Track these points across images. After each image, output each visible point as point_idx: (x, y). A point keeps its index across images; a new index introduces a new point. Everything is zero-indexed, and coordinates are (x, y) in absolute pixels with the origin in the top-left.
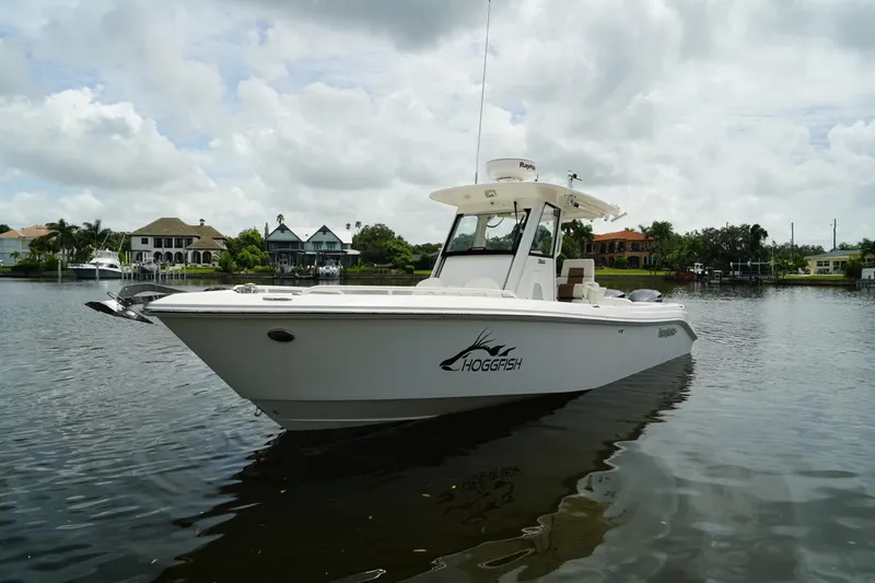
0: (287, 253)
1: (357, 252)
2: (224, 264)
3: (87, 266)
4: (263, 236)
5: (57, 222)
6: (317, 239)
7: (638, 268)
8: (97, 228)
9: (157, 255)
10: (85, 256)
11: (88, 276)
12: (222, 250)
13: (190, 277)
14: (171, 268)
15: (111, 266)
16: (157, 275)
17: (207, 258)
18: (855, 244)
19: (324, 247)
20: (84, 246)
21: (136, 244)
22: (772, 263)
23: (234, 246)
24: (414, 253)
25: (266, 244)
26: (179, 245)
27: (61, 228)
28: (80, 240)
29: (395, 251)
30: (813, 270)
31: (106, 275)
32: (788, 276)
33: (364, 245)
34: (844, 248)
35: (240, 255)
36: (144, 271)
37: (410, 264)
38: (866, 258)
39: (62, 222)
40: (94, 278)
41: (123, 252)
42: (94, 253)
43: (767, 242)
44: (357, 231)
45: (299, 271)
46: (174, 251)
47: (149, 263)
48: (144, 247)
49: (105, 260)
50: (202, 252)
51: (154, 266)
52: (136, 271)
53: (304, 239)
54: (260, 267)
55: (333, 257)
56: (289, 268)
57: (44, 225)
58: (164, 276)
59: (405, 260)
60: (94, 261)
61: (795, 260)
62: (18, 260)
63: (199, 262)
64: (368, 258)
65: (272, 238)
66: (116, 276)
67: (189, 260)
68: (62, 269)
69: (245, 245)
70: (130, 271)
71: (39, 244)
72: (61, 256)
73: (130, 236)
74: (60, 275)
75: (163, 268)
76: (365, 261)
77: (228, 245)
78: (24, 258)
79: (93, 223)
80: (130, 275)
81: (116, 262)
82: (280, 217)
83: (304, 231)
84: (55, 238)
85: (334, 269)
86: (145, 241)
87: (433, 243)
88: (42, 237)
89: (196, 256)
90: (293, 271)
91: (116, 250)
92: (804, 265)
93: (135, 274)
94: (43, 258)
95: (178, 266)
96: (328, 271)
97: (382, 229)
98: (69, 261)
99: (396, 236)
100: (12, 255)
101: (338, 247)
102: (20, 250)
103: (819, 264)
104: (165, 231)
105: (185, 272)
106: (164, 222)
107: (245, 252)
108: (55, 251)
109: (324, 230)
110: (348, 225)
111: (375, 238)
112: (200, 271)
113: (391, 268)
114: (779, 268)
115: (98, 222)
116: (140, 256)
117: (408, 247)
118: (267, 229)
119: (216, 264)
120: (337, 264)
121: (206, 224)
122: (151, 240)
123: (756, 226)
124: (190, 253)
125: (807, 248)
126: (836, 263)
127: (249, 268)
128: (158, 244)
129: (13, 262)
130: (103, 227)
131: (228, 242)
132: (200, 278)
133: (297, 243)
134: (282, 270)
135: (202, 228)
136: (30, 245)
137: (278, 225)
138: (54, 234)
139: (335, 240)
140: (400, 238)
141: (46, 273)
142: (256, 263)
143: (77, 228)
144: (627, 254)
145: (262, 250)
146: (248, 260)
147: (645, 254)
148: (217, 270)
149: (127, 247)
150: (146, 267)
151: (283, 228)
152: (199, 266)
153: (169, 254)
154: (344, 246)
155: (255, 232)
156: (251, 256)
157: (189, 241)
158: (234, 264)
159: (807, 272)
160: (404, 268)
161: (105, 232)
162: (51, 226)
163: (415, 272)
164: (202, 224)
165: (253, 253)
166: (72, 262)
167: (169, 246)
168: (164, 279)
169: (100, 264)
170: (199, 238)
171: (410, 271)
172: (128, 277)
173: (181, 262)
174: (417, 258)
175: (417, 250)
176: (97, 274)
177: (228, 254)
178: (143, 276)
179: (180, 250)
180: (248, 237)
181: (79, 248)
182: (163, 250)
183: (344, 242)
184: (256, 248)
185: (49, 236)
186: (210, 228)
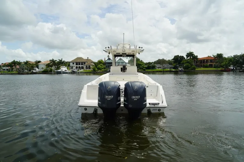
2: (94, 69)
3: (59, 71)
5: (52, 59)
7: (212, 67)
8: (61, 61)
9: (77, 67)
10: (59, 68)
11: (59, 73)
12: (93, 65)
13: (85, 73)
14: (80, 71)
15: (65, 70)
16: (77, 73)
17: (89, 68)
21: (71, 64)
23: (96, 64)
25: (105, 63)
26: (82, 65)
27: (53, 61)
28: (58, 64)
29: (140, 64)
31: (64, 73)
35: (98, 66)
36: (73, 71)
37: (145, 68)
42: (61, 67)
46: (81, 66)
47: (75, 69)
48: (73, 65)
49: (63, 69)
50: (88, 66)
52: (71, 71)
54: (103, 70)
58: (78, 73)
59: (143, 67)
60: (61, 69)
62: (43, 69)
63: (87, 69)
66: (67, 73)
67: (85, 68)
68: (54, 72)
69: (99, 64)
70: (70, 72)
71: (48, 65)
72: (53, 68)
73: (70, 62)
75: (78, 71)
77: (95, 64)
78: (45, 69)
79: (61, 59)
80: (70, 73)
81: (67, 69)
82: (108, 56)
87: (151, 62)
89: (87, 67)
91: (66, 66)
94: (49, 69)
95: (82, 70)
98: (55, 69)
101: (124, 64)
102: (43, 67)
104: (78, 61)
105: (84, 71)
106: (78, 58)
107: (99, 66)
108: (52, 67)
109: (120, 59)
112: (87, 71)
113: (139, 69)
115: (62, 59)
116: (72, 68)
117: (144, 63)
118: (105, 60)
119: (92, 69)
122: (75, 63)
124: (85, 66)
127: (101, 70)
128: (77, 64)
129: (42, 70)
130: (63, 60)
131: (95, 63)
132: (88, 73)
135: (88, 60)
136: (46, 66)
137: (108, 58)
139: (123, 62)
140: (141, 61)
141: (50, 73)
142: (102, 69)
143: (56, 61)
144: (209, 64)
145: (104, 65)
147: (215, 63)
148: (92, 71)
149: (69, 65)
150: (74, 70)
152: (87, 70)
153: (80, 67)
155: (102, 60)
156: (101, 67)
157: (85, 63)
158: (96, 69)
160: (143, 69)
161: (64, 62)
162: (50, 61)
163: (146, 70)
165: (101, 66)
166: (56, 70)
167: (80, 65)
168: (78, 74)
169: (63, 70)
170: (87, 62)
171: (144, 70)
172: (69, 73)
173: (83, 69)
174: (146, 66)
175: (146, 64)
176: (62, 73)
177: (95, 66)
178: (73, 73)
179: (82, 66)
180: (100, 61)
181: (57, 66)
182: (78, 66)
183: (126, 62)
184: (102, 64)
185: (50, 63)
186: (90, 59)
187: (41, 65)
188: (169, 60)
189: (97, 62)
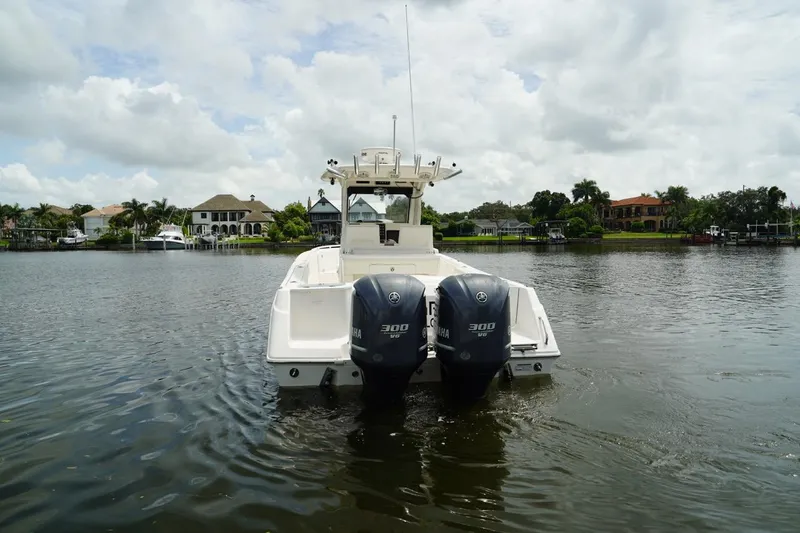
0: (328, 223)
2: (272, 235)
3: (156, 239)
4: (306, 208)
5: (130, 201)
6: (354, 210)
7: (654, 231)
8: (164, 205)
9: (215, 228)
10: (153, 231)
11: (157, 247)
12: (271, 222)
13: (243, 246)
14: (227, 239)
15: (176, 238)
16: (215, 246)
17: (258, 229)
19: (361, 218)
20: (153, 221)
21: (197, 218)
22: (790, 224)
23: (280, 218)
24: (443, 221)
25: (309, 216)
26: (233, 219)
27: (134, 207)
28: (150, 216)
29: (425, 220)
31: (172, 246)
33: (397, 215)
35: (286, 226)
36: (203, 242)
37: (439, 231)
39: (134, 202)
40: (162, 249)
41: (186, 225)
42: (161, 227)
43: (785, 204)
44: (390, 202)
46: (229, 223)
47: (208, 235)
48: (203, 221)
49: (170, 233)
50: (253, 224)
51: (212, 238)
52: (197, 242)
54: (304, 237)
56: (330, 238)
57: (120, 205)
58: (220, 246)
59: (435, 227)
60: (161, 234)
62: (101, 234)
63: (251, 234)
65: (315, 210)
66: (181, 247)
67: (242, 231)
68: (136, 242)
69: (291, 217)
70: (191, 242)
71: (117, 221)
72: (135, 230)
73: (192, 211)
74: (134, 247)
75: (220, 239)
77: (276, 218)
78: (105, 232)
79: (161, 201)
80: (192, 245)
81: (180, 235)
82: (321, 191)
84: (129, 215)
86: (204, 216)
87: (460, 212)
88: (119, 215)
89: (248, 230)
90: (334, 240)
91: (180, 225)
93: (196, 245)
94: (120, 233)
95: (233, 237)
98: (141, 235)
99: (426, 206)
100: (95, 230)
101: (374, 217)
102: (101, 227)
104: (221, 207)
105: (239, 242)
106: (220, 198)
107: (291, 223)
108: (130, 226)
109: (361, 202)
112: (250, 241)
115: (165, 200)
116: (199, 229)
117: (437, 216)
118: (309, 203)
119: (266, 234)
121: (256, 199)
122: (209, 215)
123: (774, 189)
124: (243, 225)
127: (295, 237)
128: (215, 218)
129: (97, 237)
130: (169, 204)
131: (275, 215)
132: (252, 247)
133: (335, 213)
134: (324, 239)
135: (253, 203)
136: (110, 222)
137: (319, 198)
138: (130, 212)
139: (371, 210)
140: (429, 208)
141: (123, 245)
142: (301, 233)
143: (146, 205)
144: (644, 219)
145: (306, 221)
146: (294, 231)
147: (662, 218)
148: (266, 240)
149: (189, 221)
150: (205, 238)
151: (323, 201)
152: (251, 237)
153: (225, 227)
154: (379, 215)
155: (299, 205)
156: (296, 227)
157: (242, 215)
158: (281, 235)
161: (171, 209)
162: (126, 205)
163: (444, 239)
164: (253, 200)
165: (298, 224)
166: (143, 236)
167: (225, 219)
168: (221, 249)
169: (167, 237)
170: (250, 211)
171: (439, 238)
172: (190, 247)
173: (235, 234)
174: (445, 226)
175: (445, 218)
176: (164, 246)
177: (276, 226)
178: (203, 246)
179: (234, 223)
180: (293, 209)
181: (149, 223)
182: (220, 224)
183: (379, 212)
184: (300, 220)
185: (125, 213)
186: (259, 202)
187: (91, 221)
188: (518, 207)
189: (283, 210)
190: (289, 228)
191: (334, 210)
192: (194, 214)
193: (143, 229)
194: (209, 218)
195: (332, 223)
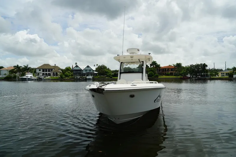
0: (78, 73)
1: (97, 72)
2: (61, 76)
3: (24, 77)
4: (72, 68)
5: (16, 65)
6: (86, 69)
7: (173, 75)
8: (27, 67)
9: (43, 74)
10: (24, 74)
12: (61, 72)
13: (52, 80)
14: (47, 77)
15: (31, 77)
16: (43, 79)
17: (57, 74)
18: (231, 68)
19: (88, 71)
20: (24, 72)
22: (209, 74)
23: (64, 71)
24: (112, 72)
25: (73, 71)
26: (49, 71)
27: (17, 67)
28: (23, 70)
29: (107, 72)
30: (220, 75)
31: (30, 79)
32: (213, 77)
33: (99, 71)
34: (228, 69)
35: (65, 73)
36: (40, 78)
38: (235, 72)
39: (18, 65)
40: (26, 80)
41: (34, 73)
42: (26, 74)
43: (207, 68)
44: (97, 67)
45: (81, 78)
46: (48, 73)
48: (40, 72)
49: (29, 75)
50: (55, 73)
51: (42, 77)
52: (38, 78)
53: (83, 69)
54: (71, 77)
55: (90, 74)
56: (79, 77)
57: (13, 66)
59: (110, 74)
60: (26, 76)
61: (215, 73)
62: (6, 76)
63: (54, 76)
64: (100, 74)
65: (74, 69)
66: (32, 80)
67: (52, 75)
68: (18, 78)
69: (67, 71)
70: (36, 78)
71: (12, 71)
72: (18, 74)
73: (36, 69)
74: (17, 80)
75: (45, 77)
76: (99, 75)
77: (62, 71)
78: (8, 75)
79: (26, 66)
80: (36, 79)
82: (76, 63)
83: (82, 67)
84: (16, 70)
85: (91, 77)
86: (40, 70)
87: (117, 70)
88: (12, 70)
90: (80, 78)
91: (32, 73)
92: (217, 74)
93: (37, 79)
94: (12, 75)
95: (49, 77)
96: (89, 78)
97: (103, 66)
98: (19, 76)
99: (107, 68)
100: (4, 74)
101: (92, 71)
102: (6, 73)
103: (222, 74)
104: (45, 67)
105: (51, 78)
106: (45, 65)
107: (67, 73)
108: (16, 73)
109: (88, 67)
110: (94, 65)
111: (102, 69)
113: (106, 76)
114: (211, 75)
115: (27, 65)
116: (38, 74)
117: (111, 71)
118: (73, 67)
119: (59, 76)
120: (92, 76)
121: (56, 65)
122: (41, 70)
123: (204, 64)
124: (52, 73)
125: (218, 69)
126: (226, 73)
127: (68, 77)
128: (43, 71)
129: (5, 76)
131: (62, 70)
132: (55, 80)
133: (81, 70)
134: (77, 78)
135: (55, 67)
136: (9, 72)
138: (16, 69)
139: (91, 69)
140: (108, 68)
141: (14, 79)
143: (21, 67)
144: (169, 72)
145: (71, 72)
146: (68, 75)
147: (175, 72)
148: (59, 78)
149: (35, 72)
150: (40, 77)
151: (77, 66)
152: (54, 77)
153: (46, 74)
154: (93, 71)
155: (69, 67)
157: (52, 70)
158: (64, 76)
159: (218, 76)
160: (109, 77)
161: (29, 68)
162: (15, 67)
163: (113, 78)
164: (55, 66)
167: (47, 71)
168: (45, 80)
169: (28, 77)
170: (54, 69)
171: (111, 77)
173: (50, 76)
174: (113, 74)
175: (113, 72)
176: (27, 79)
177: (62, 73)
178: (39, 80)
179: (49, 72)
180: (68, 69)
181: (22, 72)
183: (93, 70)
184: (70, 72)
185: (14, 69)
186: (57, 67)
187: (3, 71)
189: (65, 69)
190: (66, 74)
191: (80, 69)
192: (37, 70)
193: (20, 74)
194: (41, 71)
195: (79, 73)
